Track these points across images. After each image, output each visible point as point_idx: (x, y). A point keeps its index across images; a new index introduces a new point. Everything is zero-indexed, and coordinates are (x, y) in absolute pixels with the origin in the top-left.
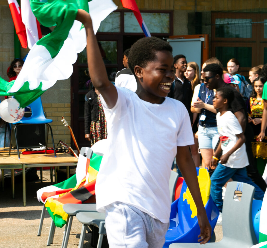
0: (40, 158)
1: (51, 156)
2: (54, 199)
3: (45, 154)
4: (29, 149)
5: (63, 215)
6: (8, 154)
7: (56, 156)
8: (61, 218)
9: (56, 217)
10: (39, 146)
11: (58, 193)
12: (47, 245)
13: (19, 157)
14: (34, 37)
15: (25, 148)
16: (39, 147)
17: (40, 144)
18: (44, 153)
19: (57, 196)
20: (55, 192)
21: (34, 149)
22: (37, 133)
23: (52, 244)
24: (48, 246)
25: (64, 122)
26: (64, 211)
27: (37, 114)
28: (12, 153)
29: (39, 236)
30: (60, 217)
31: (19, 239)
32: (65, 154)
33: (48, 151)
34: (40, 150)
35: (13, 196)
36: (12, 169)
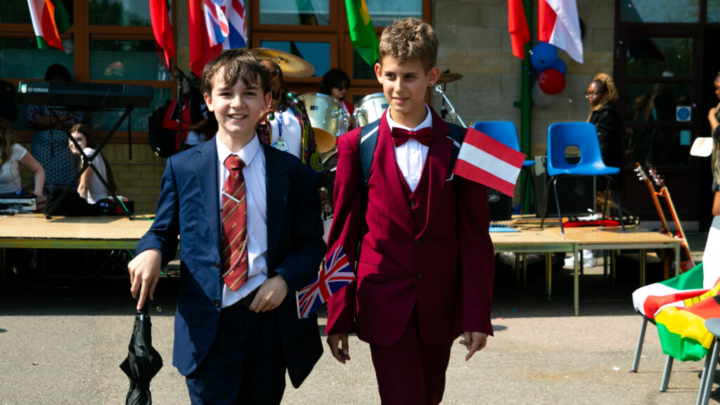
0: (595, 233)
1: (614, 231)
2: (679, 308)
3: (601, 227)
4: (573, 219)
5: (703, 339)
6: (539, 226)
7: (624, 230)
8: (697, 345)
9: (686, 343)
10: (588, 214)
11: (679, 297)
12: (661, 389)
13: (563, 231)
14: (571, 33)
15: (568, 217)
16: (589, 216)
17: (590, 210)
18: (599, 225)
19: (680, 303)
20: (674, 296)
21: (581, 219)
22: (579, 191)
23: (668, 389)
24: (662, 392)
25: (639, 172)
26: (707, 330)
27: (589, 159)
28: (546, 224)
29: (635, 371)
30: (694, 342)
31: (600, 376)
32: (633, 228)
33: (606, 221)
34: (592, 221)
35: (550, 298)
36: (548, 253)
